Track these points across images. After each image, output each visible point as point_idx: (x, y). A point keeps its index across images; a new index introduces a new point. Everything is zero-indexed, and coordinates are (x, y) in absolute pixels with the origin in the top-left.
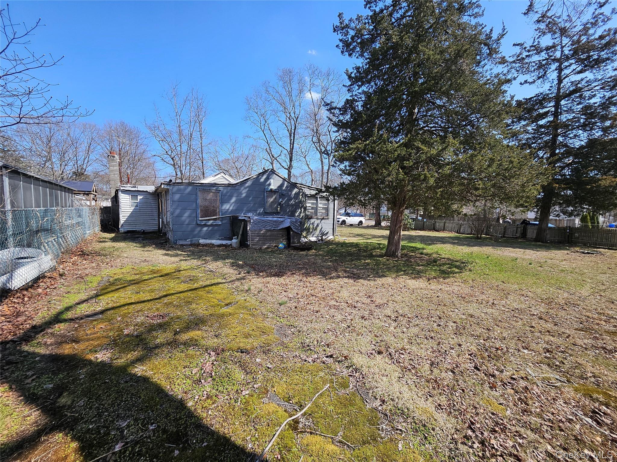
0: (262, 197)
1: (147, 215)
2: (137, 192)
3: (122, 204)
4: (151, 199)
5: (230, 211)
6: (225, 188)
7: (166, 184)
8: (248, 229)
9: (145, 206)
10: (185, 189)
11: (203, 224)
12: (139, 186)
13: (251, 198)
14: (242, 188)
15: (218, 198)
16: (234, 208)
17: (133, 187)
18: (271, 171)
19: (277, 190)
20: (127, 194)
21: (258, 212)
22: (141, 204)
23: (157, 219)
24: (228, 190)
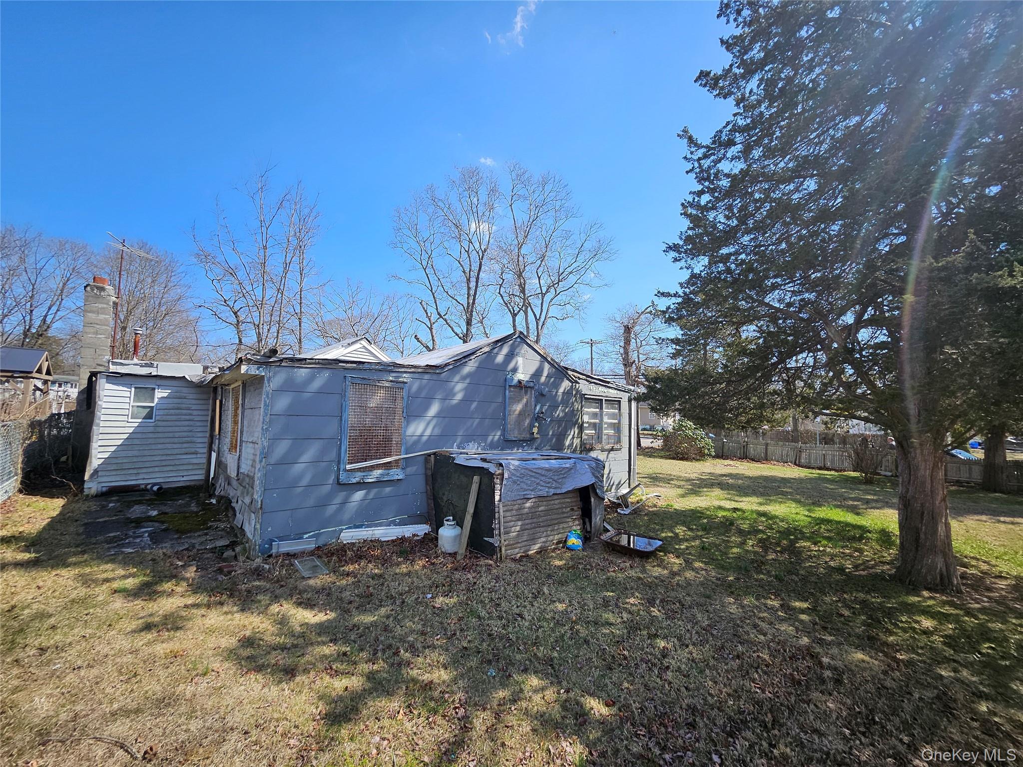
0: (500, 400)
1: (176, 440)
2: (154, 380)
3: (103, 411)
4: (192, 400)
5: (425, 438)
6: (416, 376)
7: (256, 362)
8: (497, 498)
9: (174, 418)
10: (312, 378)
11: (354, 481)
12: (161, 364)
13: (474, 405)
14: (457, 378)
15: (400, 404)
16: (437, 431)
17: (147, 365)
18: (519, 337)
19: (532, 384)
20: (123, 385)
21: (490, 438)
22: (162, 412)
23: (205, 450)
24: (424, 382)
